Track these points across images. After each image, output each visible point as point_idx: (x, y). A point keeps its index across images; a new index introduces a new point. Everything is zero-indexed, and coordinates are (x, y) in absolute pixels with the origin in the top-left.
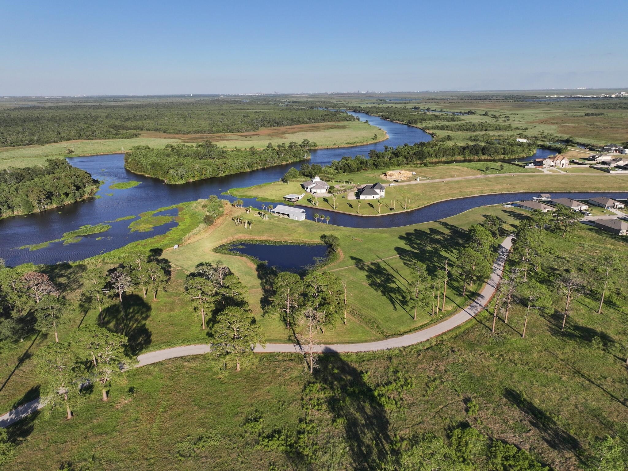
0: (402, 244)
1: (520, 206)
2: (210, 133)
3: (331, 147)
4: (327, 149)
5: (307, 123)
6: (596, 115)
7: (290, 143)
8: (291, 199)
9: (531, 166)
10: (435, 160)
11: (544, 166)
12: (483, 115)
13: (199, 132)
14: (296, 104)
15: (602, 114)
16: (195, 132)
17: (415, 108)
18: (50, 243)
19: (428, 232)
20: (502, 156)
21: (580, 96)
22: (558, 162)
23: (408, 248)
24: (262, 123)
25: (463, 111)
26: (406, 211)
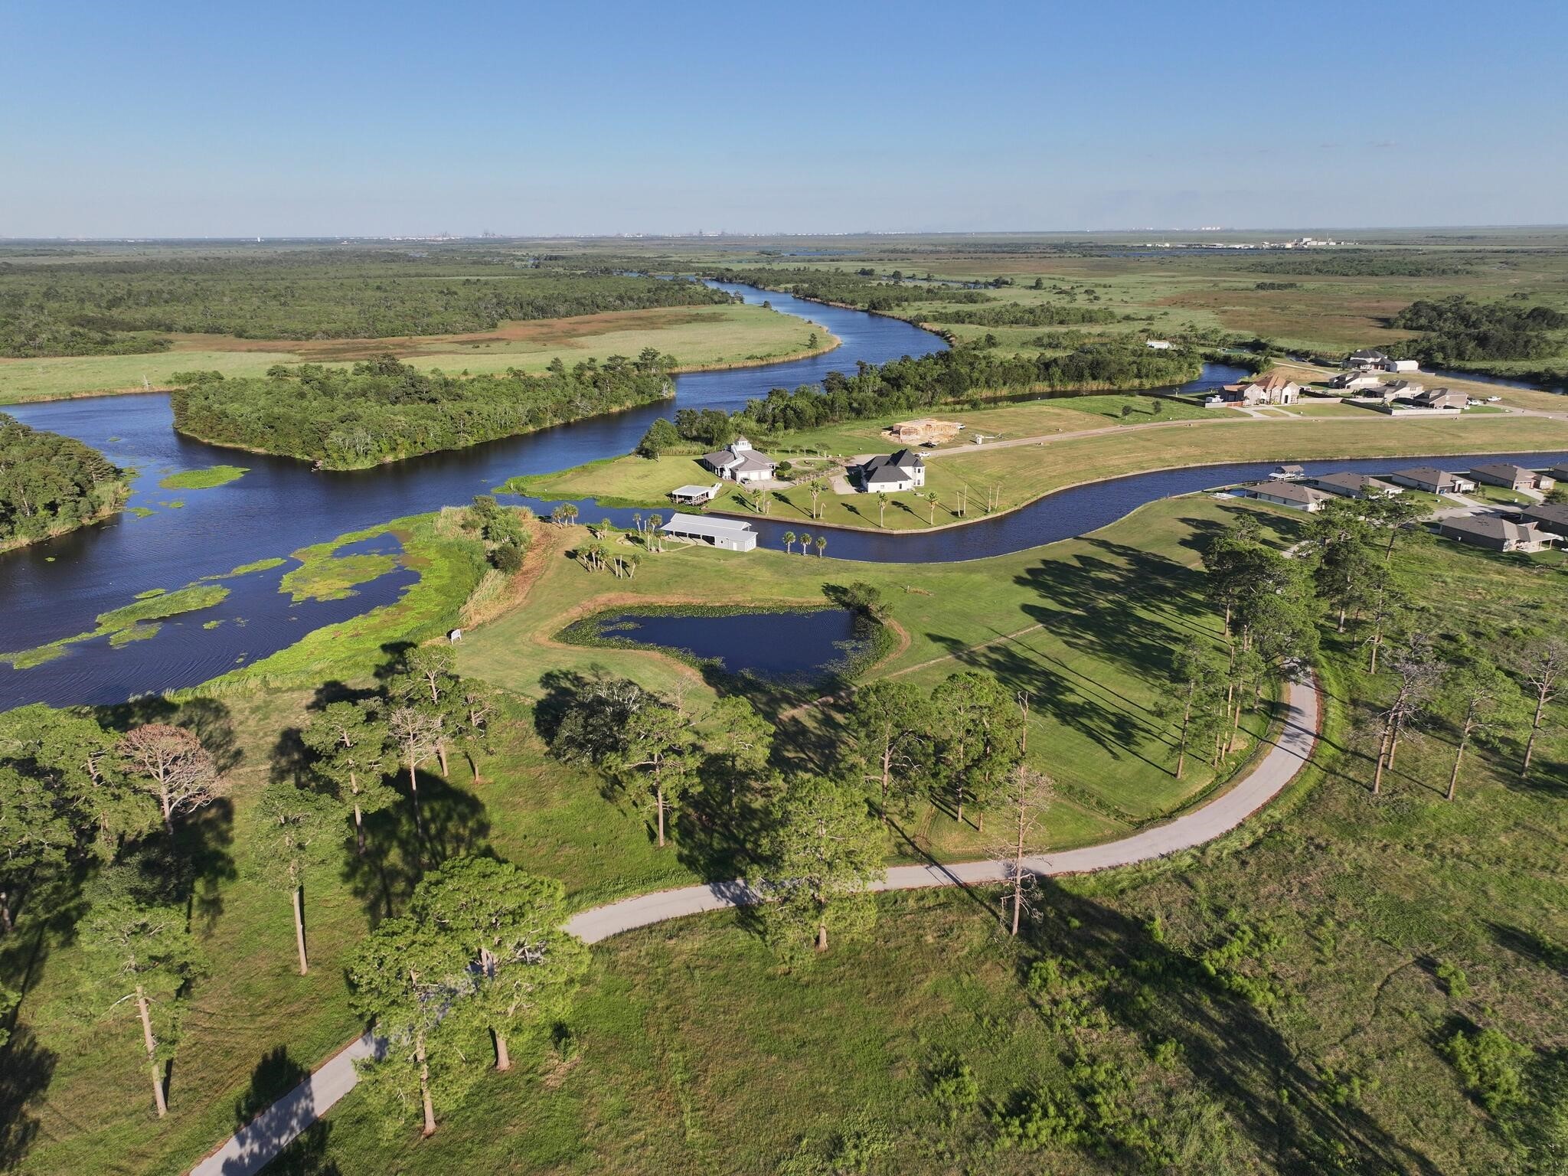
0: (1032, 597)
1: (1255, 495)
2: (370, 337)
3: (712, 367)
4: (704, 372)
5: (615, 309)
6: (1280, 287)
7: (610, 359)
8: (689, 498)
9: (1216, 402)
10: (987, 393)
11: (1247, 402)
12: (1031, 288)
13: (337, 335)
14: (560, 263)
15: (1292, 285)
16: (327, 334)
17: (864, 272)
18: (69, 645)
19: (1076, 563)
20: (1136, 382)
21: (1219, 245)
22: (1276, 391)
23: (1053, 606)
24: (502, 311)
25: (982, 280)
26: (990, 516)
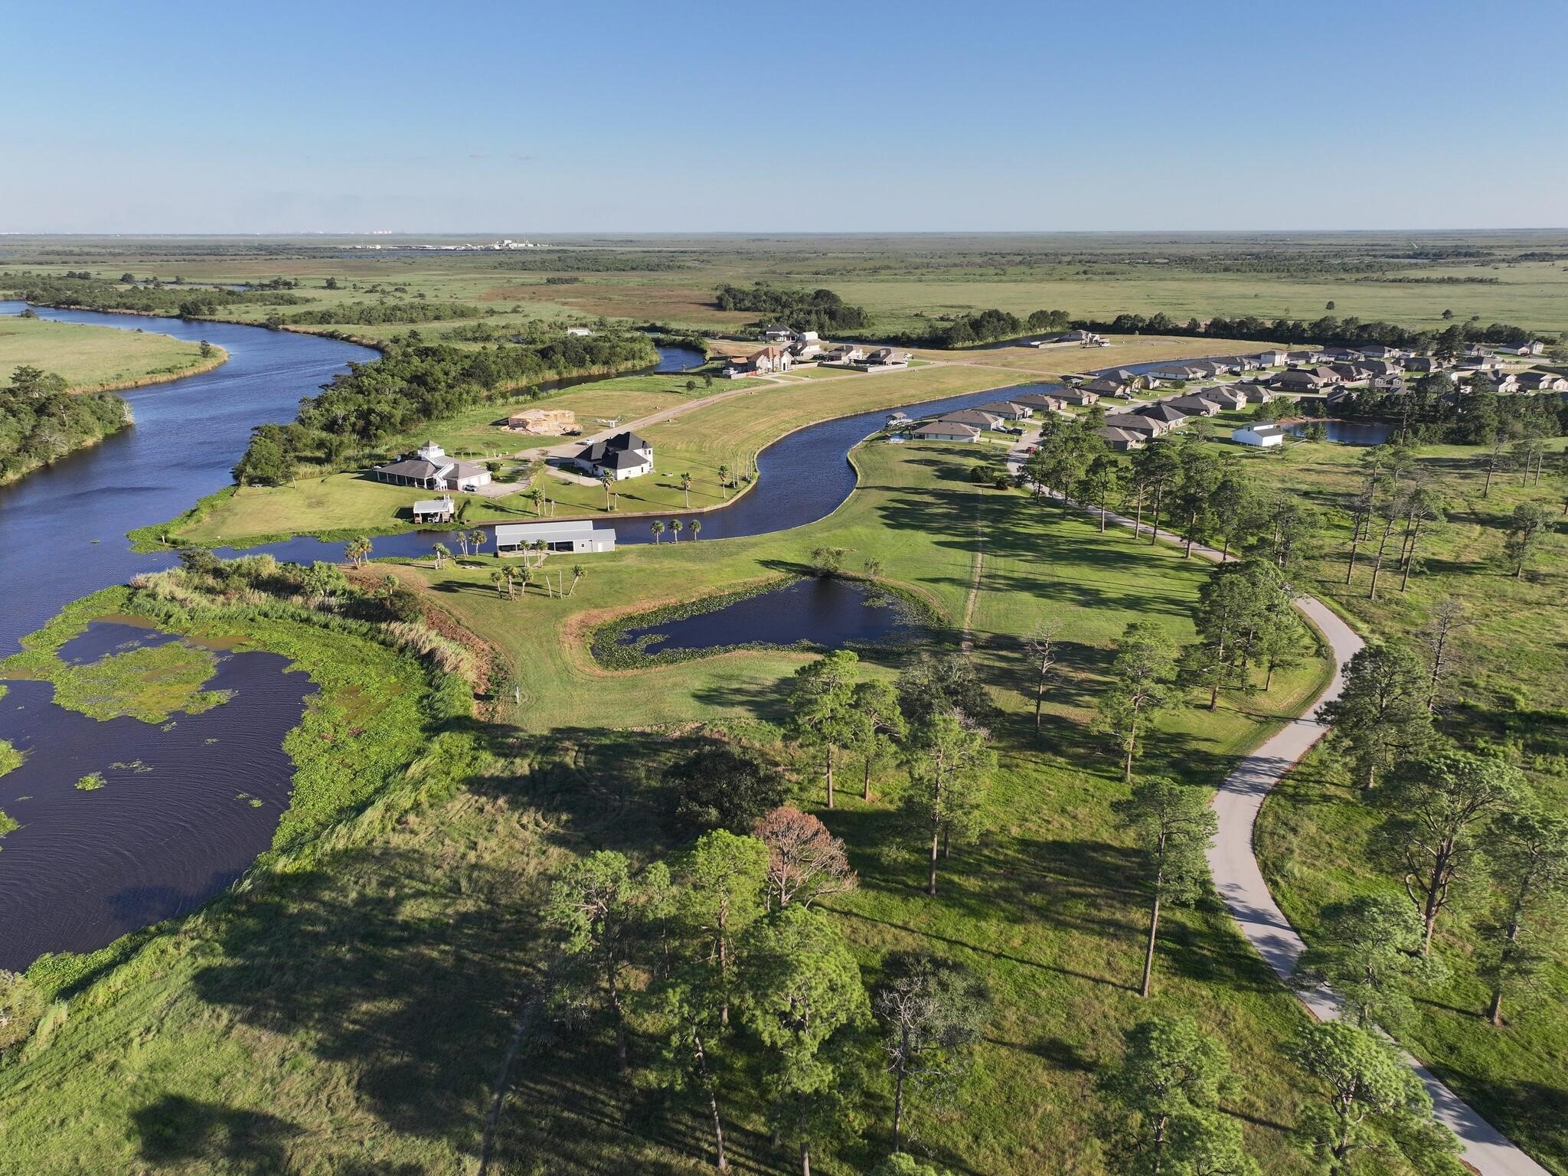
1: (921, 436)
8: (434, 515)
11: (759, 372)
12: (326, 288)
22: (777, 359)
25: (255, 282)
26: (754, 482)
